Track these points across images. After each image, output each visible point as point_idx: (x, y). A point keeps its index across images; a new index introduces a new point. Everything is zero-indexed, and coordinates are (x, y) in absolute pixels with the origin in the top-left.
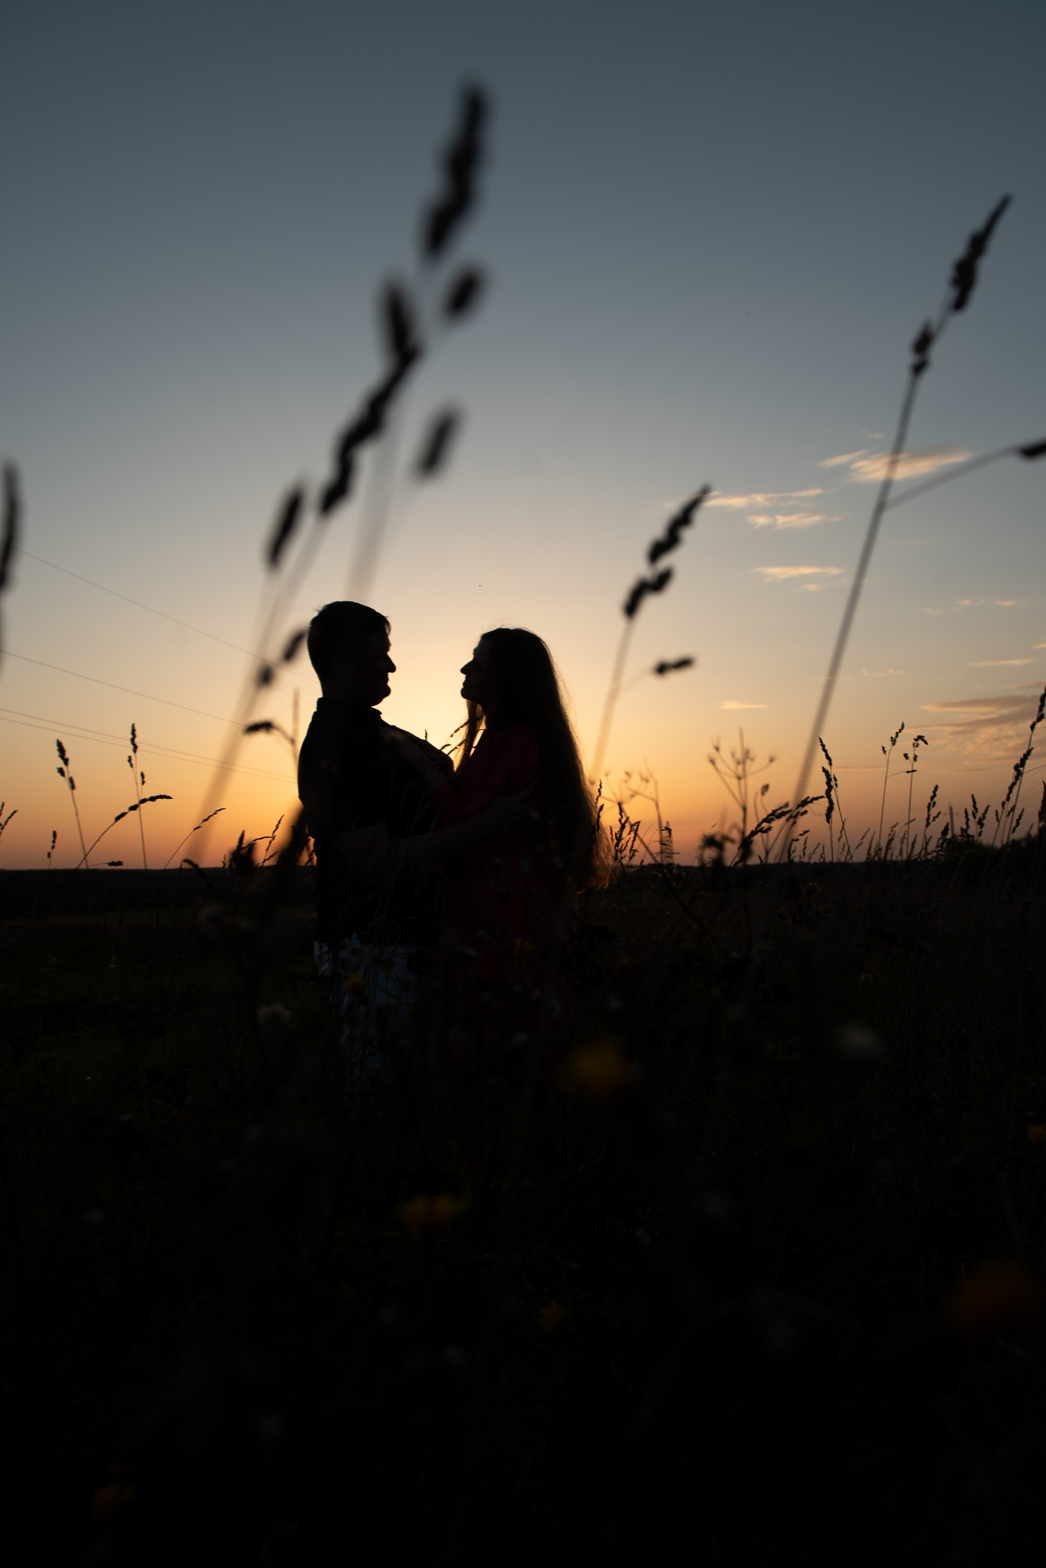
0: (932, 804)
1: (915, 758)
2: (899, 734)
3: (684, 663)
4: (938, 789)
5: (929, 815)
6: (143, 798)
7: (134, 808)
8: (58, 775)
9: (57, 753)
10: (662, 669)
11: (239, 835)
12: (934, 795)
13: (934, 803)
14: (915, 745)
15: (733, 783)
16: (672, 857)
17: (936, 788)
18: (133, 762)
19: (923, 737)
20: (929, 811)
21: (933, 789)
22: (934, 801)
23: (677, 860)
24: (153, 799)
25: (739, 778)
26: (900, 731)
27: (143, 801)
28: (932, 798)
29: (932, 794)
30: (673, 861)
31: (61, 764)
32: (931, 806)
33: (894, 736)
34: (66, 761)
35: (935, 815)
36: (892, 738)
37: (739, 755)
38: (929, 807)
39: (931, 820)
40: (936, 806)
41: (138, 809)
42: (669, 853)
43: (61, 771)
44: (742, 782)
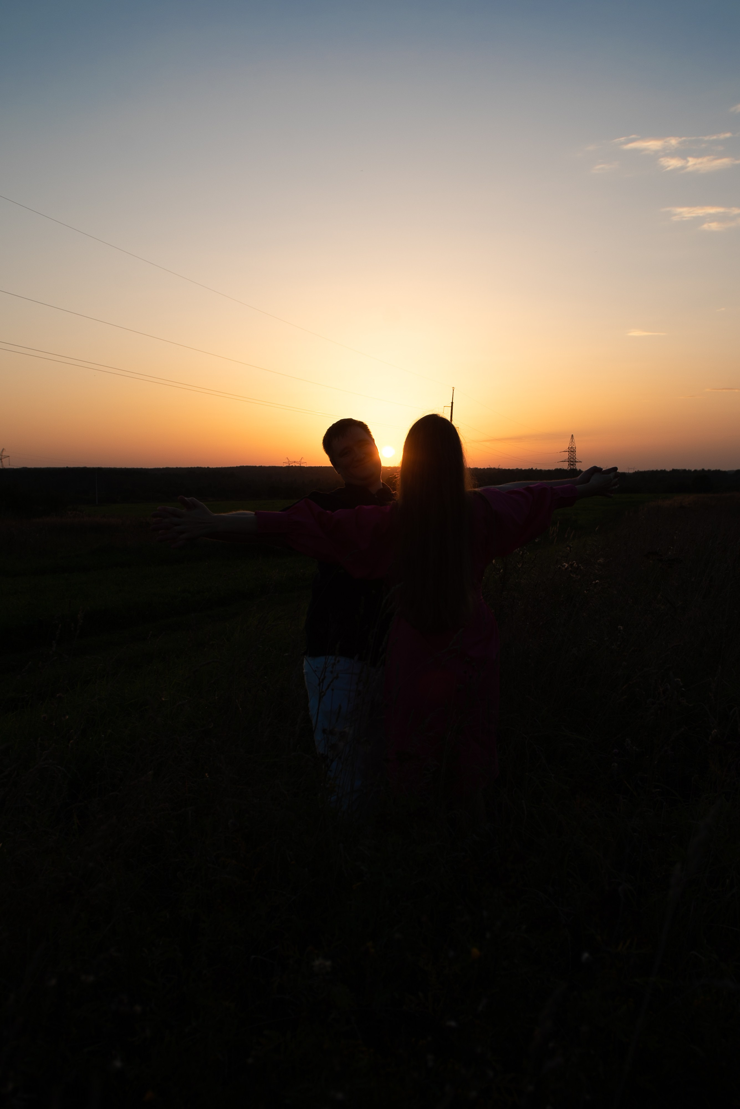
16: (575, 465)
23: (578, 467)
30: (576, 468)
42: (573, 462)
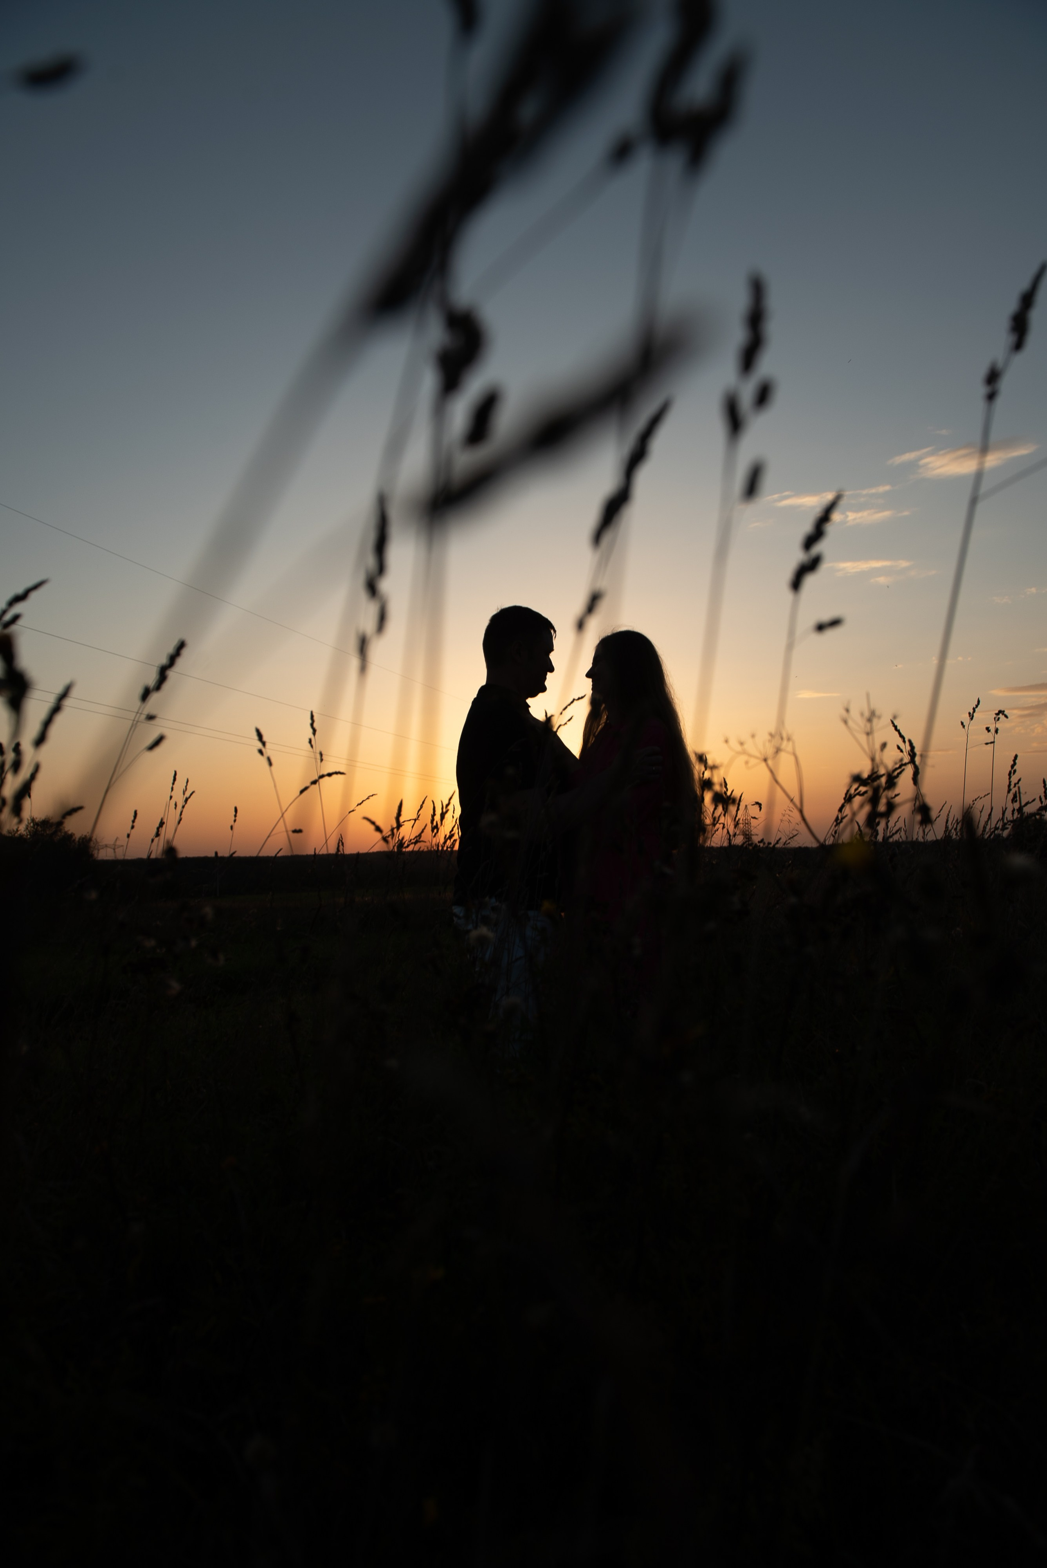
0: (1012, 771)
1: (996, 731)
2: (976, 709)
3: (835, 623)
4: (1018, 758)
5: (1010, 782)
6: (321, 774)
7: (314, 782)
8: (259, 755)
9: (256, 738)
10: (821, 628)
11: (398, 804)
12: (1014, 764)
13: (1015, 771)
14: (996, 719)
15: (863, 738)
17: (1016, 757)
18: (313, 743)
19: (1004, 711)
20: (1010, 778)
21: (1013, 758)
22: (1014, 769)
24: (330, 775)
25: (868, 734)
26: (977, 706)
27: (322, 777)
28: (1012, 766)
29: (1012, 763)
31: (260, 745)
32: (1012, 774)
33: (972, 712)
34: (264, 744)
35: (1016, 781)
36: (969, 713)
37: (867, 714)
38: (1010, 774)
39: (1012, 786)
40: (1016, 773)
41: (318, 783)
43: (261, 752)
44: (870, 737)
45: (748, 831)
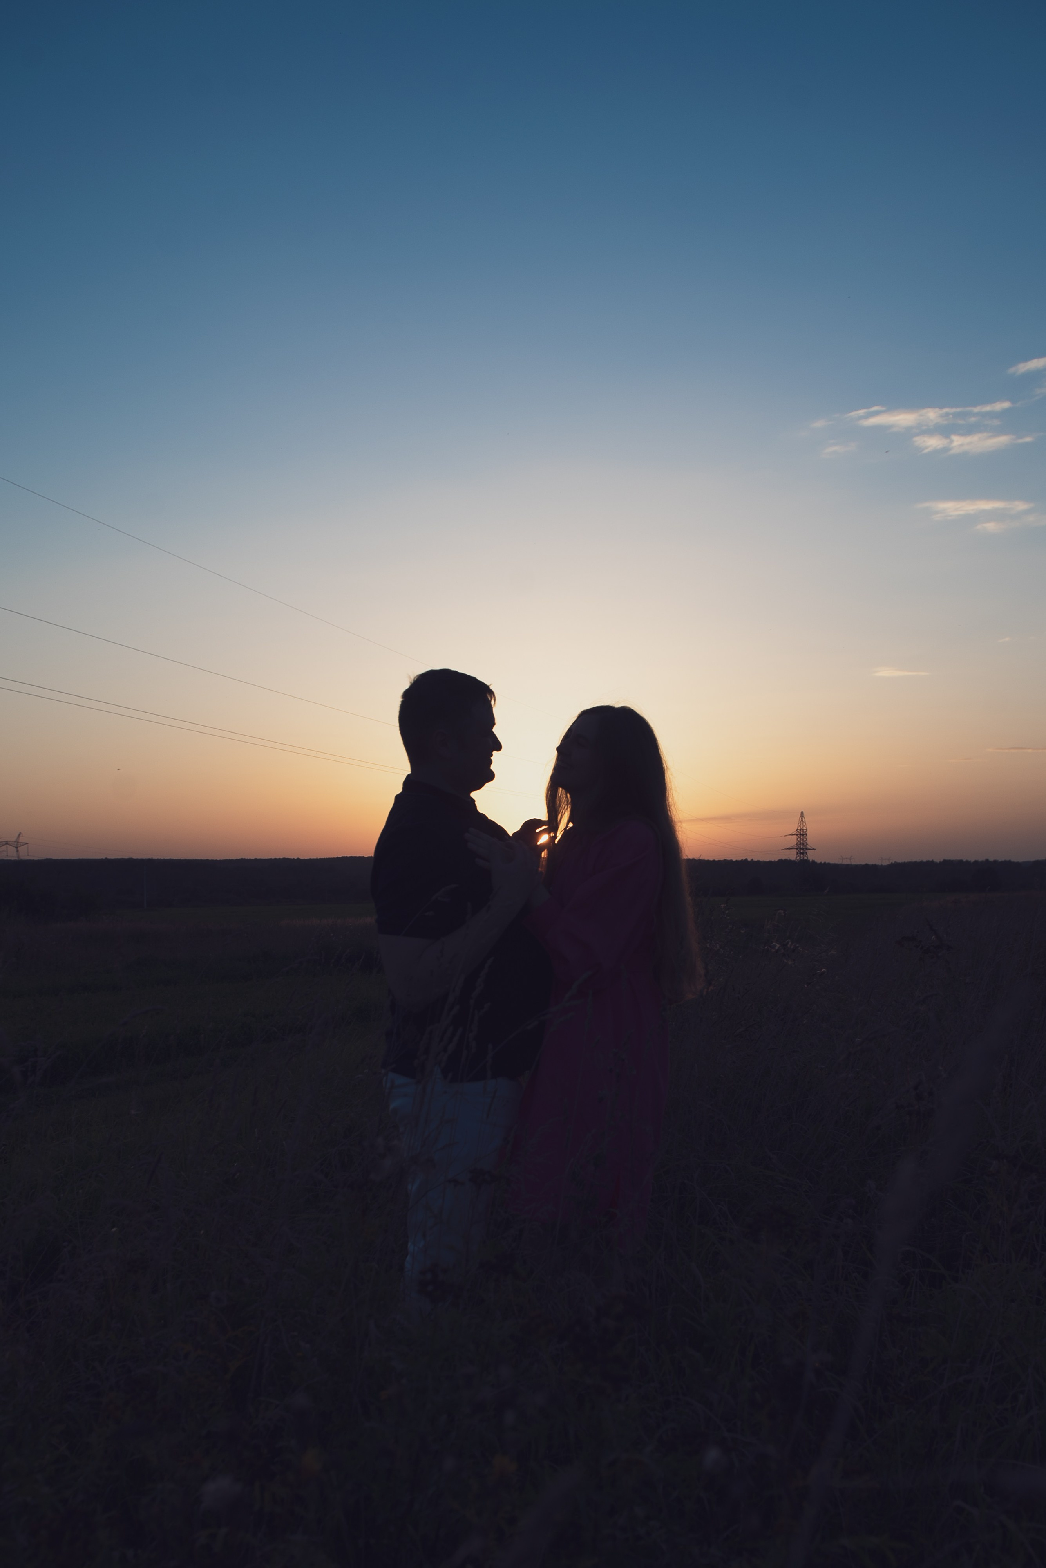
16: (806, 853)
23: (811, 856)
30: (808, 858)
42: (803, 849)
45: (803, 844)
